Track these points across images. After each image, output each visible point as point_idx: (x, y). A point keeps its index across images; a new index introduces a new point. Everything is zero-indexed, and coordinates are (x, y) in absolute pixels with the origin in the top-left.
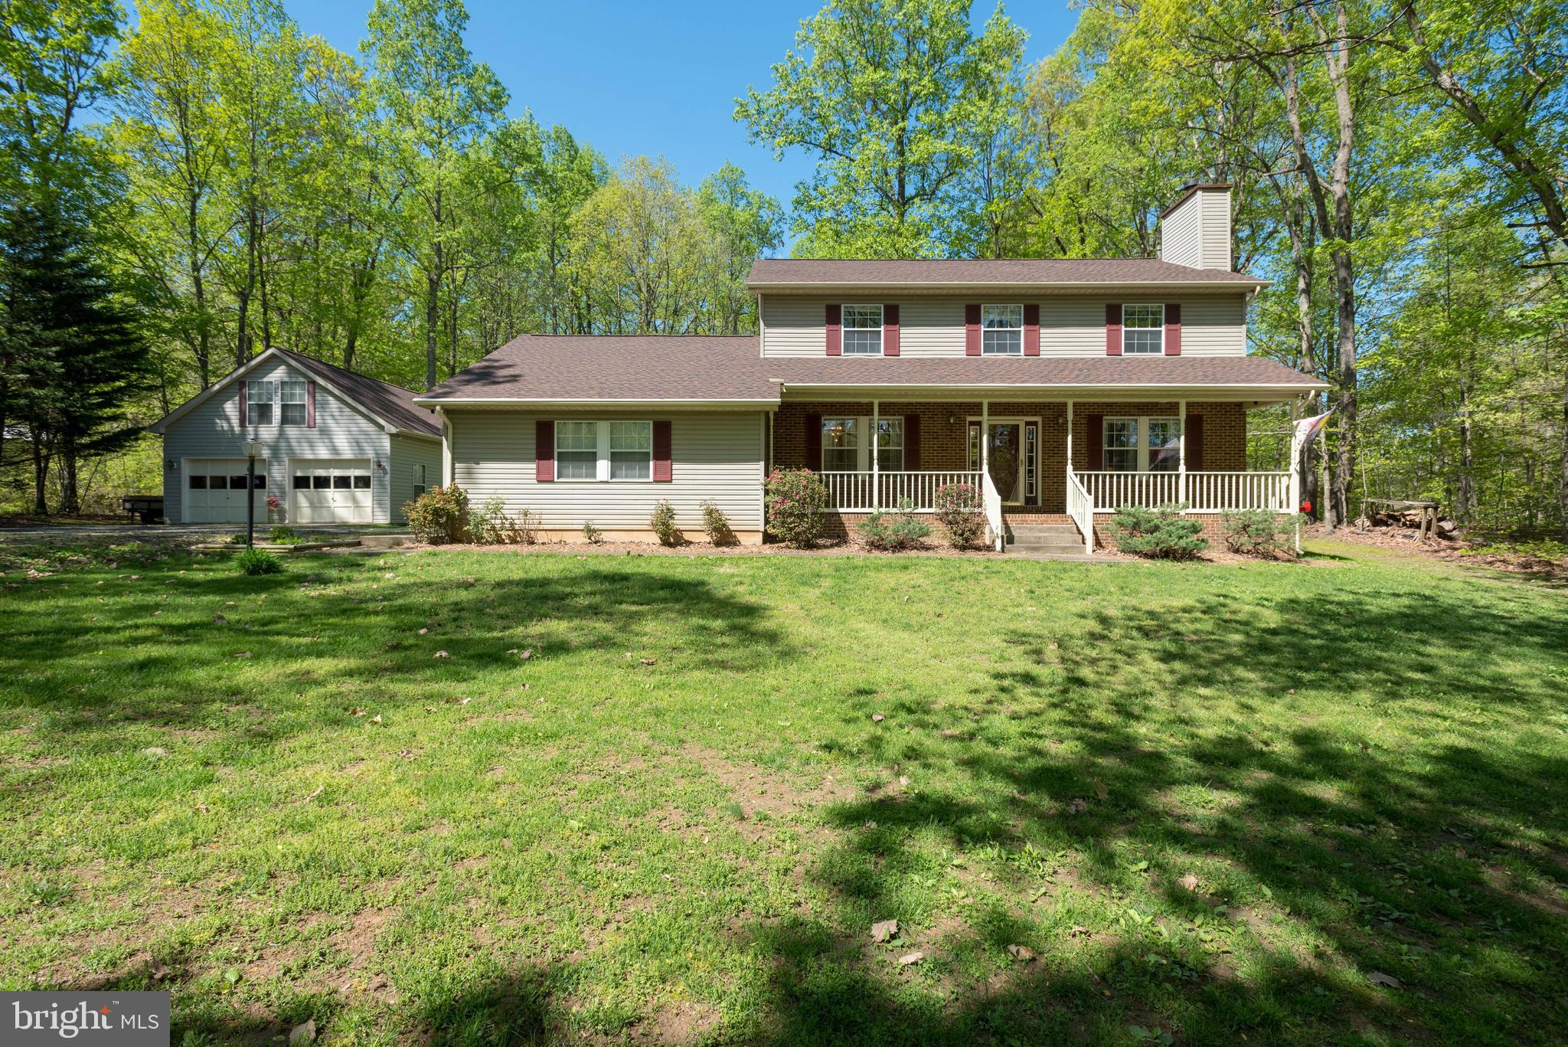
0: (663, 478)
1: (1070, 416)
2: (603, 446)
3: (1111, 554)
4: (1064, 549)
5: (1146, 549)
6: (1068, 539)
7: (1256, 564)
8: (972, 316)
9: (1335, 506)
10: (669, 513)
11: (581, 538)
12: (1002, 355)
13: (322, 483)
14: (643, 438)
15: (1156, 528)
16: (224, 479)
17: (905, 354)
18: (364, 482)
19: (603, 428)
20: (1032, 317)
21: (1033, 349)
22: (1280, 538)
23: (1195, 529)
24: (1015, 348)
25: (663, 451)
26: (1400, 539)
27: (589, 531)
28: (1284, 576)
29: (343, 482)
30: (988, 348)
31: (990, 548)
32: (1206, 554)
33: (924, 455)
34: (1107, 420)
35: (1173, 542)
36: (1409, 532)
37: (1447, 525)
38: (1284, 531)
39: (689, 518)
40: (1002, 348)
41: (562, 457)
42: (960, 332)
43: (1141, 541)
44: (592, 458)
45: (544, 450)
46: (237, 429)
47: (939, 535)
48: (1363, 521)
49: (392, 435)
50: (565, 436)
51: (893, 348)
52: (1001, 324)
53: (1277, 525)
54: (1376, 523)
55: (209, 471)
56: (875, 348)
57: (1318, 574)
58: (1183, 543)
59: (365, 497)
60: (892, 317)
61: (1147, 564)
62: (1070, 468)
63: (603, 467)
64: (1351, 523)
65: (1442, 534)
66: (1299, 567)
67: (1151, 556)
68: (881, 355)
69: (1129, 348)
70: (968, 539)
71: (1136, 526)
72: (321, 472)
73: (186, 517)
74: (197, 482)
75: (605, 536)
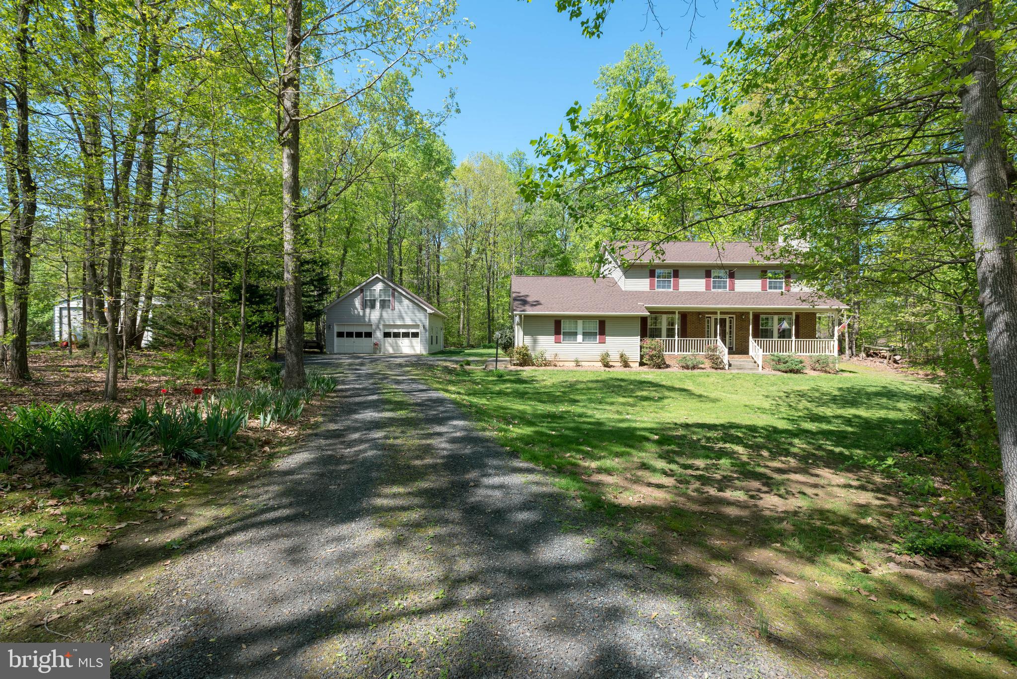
0: (603, 342)
1: (751, 317)
2: (580, 330)
3: (769, 371)
4: (751, 369)
5: (784, 369)
6: (752, 365)
7: (823, 375)
8: (708, 275)
9: (851, 348)
10: (608, 355)
11: (574, 364)
12: (720, 290)
13: (396, 335)
14: (594, 327)
15: (787, 362)
16: (352, 333)
17: (681, 289)
18: (415, 335)
19: (580, 322)
20: (732, 276)
21: (732, 288)
22: (831, 365)
23: (801, 362)
24: (725, 287)
25: (602, 332)
26: (878, 363)
27: (577, 361)
28: (833, 379)
29: (406, 335)
30: (714, 287)
31: (723, 368)
32: (805, 371)
33: (689, 330)
34: (762, 316)
35: (793, 367)
36: (882, 360)
37: (897, 358)
38: (833, 363)
39: (614, 357)
40: (719, 287)
41: (565, 334)
42: (703, 281)
43: (782, 366)
44: (575, 334)
45: (557, 332)
46: (361, 314)
47: (707, 364)
48: (863, 355)
49: (430, 314)
50: (565, 326)
51: (676, 287)
52: (719, 277)
53: (830, 360)
54: (868, 356)
55: (346, 329)
56: (669, 287)
57: (845, 379)
58: (797, 367)
59: (416, 341)
60: (676, 274)
61: (785, 375)
62: (751, 337)
63: (580, 338)
64: (857, 355)
65: (895, 362)
66: (839, 376)
67: (786, 372)
68: (671, 290)
69: (770, 288)
70: (717, 365)
71: (779, 360)
72: (396, 331)
73: (336, 351)
74: (340, 335)
75: (583, 363)
